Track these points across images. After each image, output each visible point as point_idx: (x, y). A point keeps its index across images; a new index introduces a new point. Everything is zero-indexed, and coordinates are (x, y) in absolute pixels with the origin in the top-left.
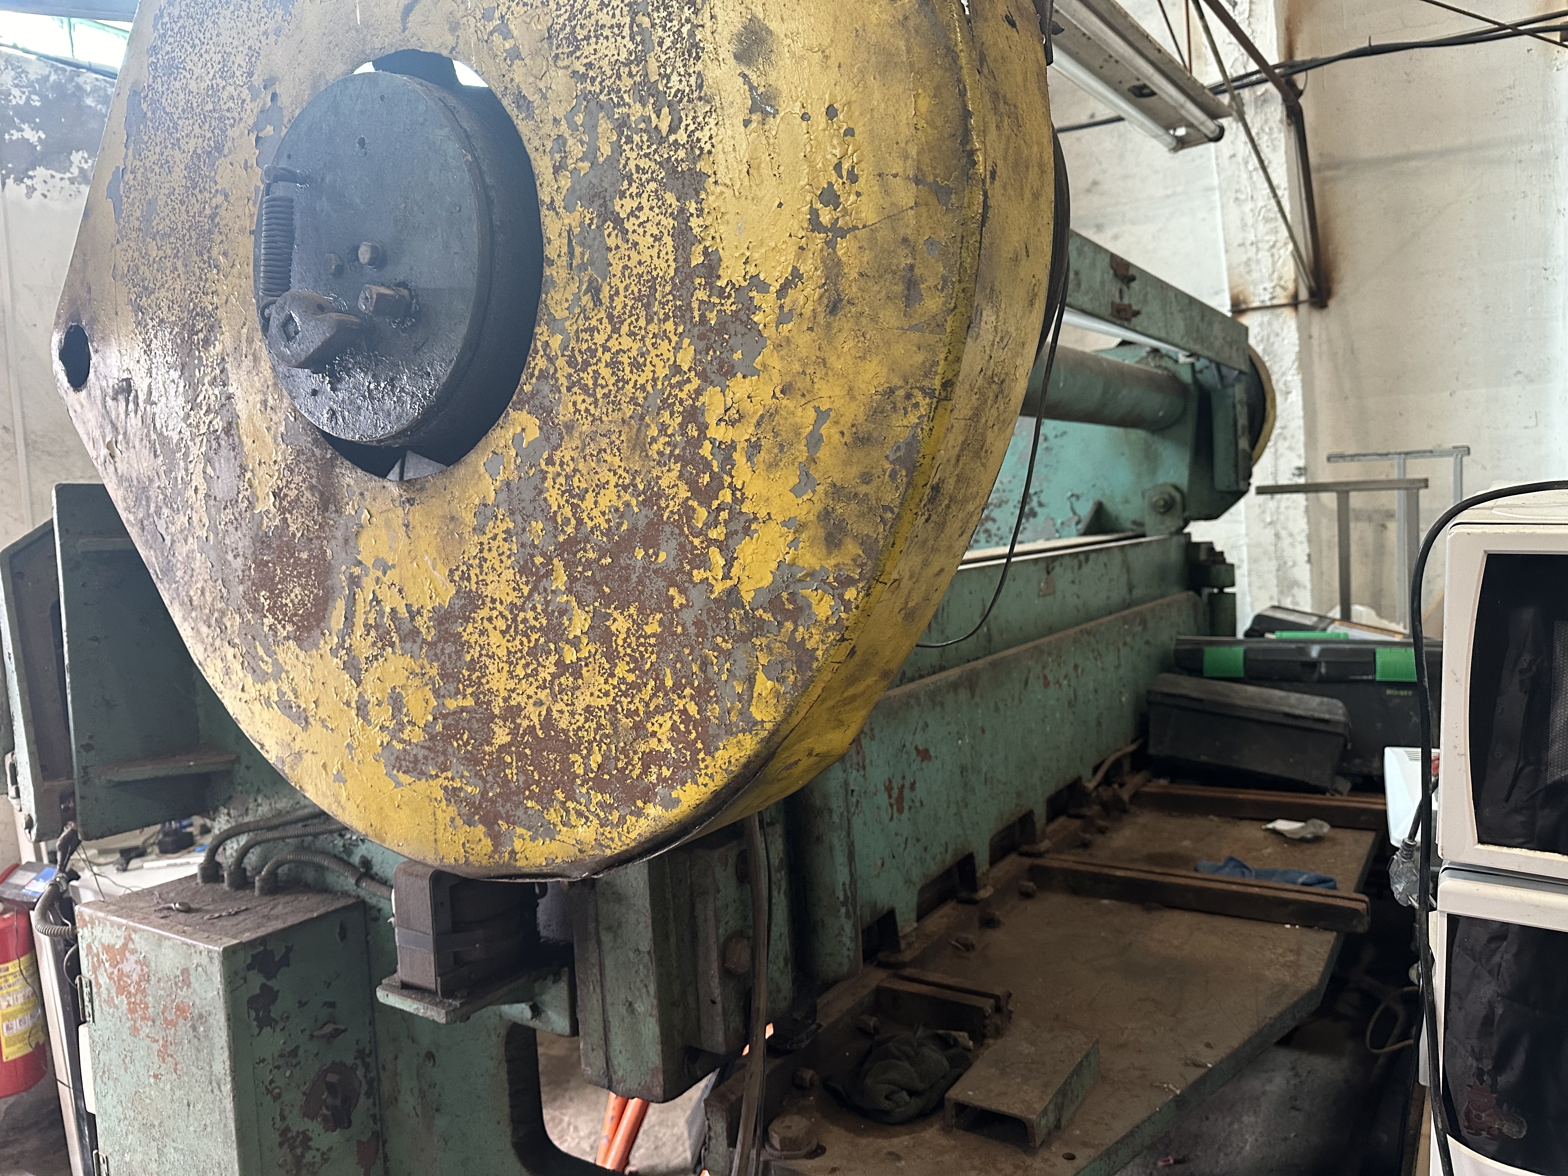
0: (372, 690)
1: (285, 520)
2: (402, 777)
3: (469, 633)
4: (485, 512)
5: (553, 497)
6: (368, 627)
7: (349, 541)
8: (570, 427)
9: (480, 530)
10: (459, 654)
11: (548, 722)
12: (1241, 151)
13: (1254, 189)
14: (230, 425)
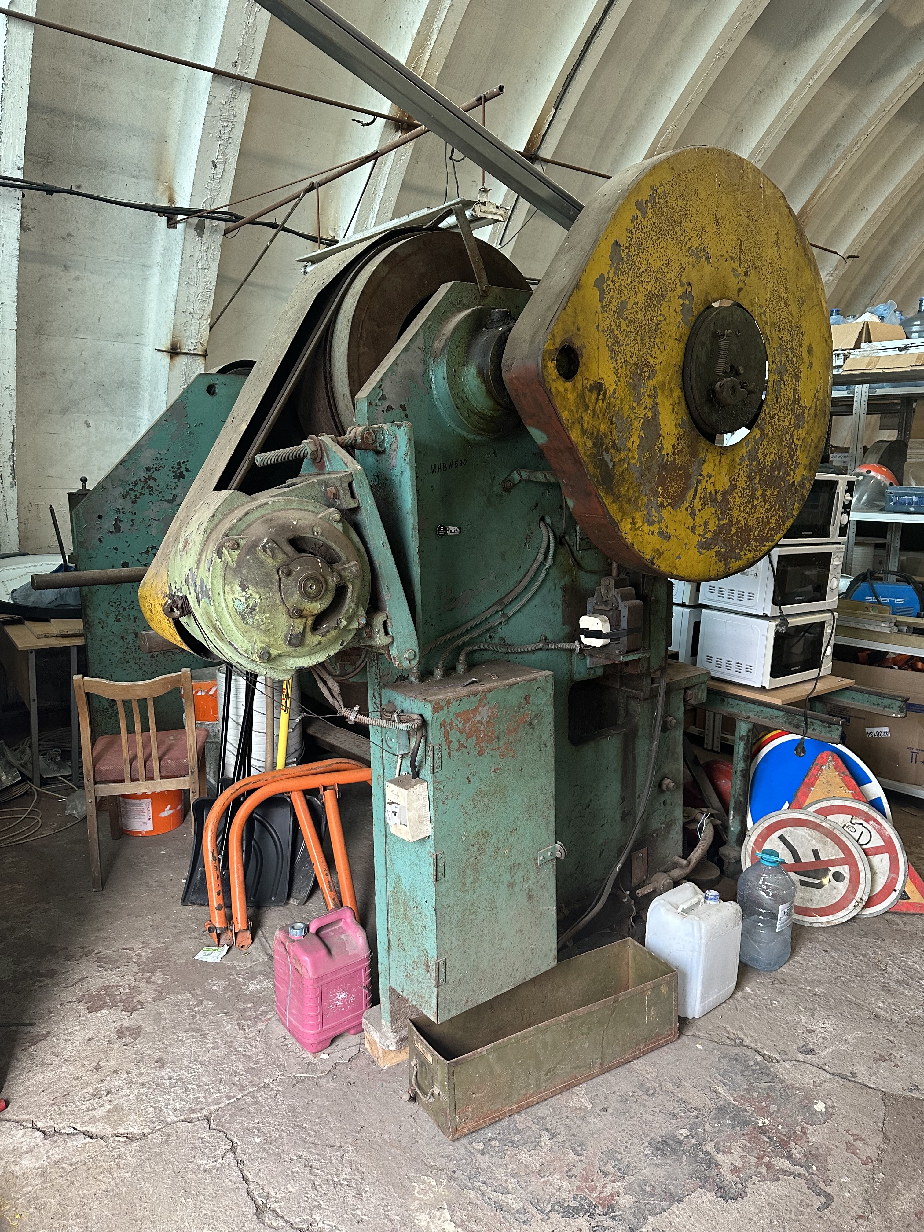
0: (699, 520)
1: (674, 458)
2: (703, 551)
3: (731, 498)
4: (742, 459)
5: (760, 455)
6: (701, 498)
7: (700, 468)
8: (767, 435)
9: (740, 464)
10: (727, 505)
11: (746, 524)
12: (197, 254)
13: (198, 280)
14: (656, 416)
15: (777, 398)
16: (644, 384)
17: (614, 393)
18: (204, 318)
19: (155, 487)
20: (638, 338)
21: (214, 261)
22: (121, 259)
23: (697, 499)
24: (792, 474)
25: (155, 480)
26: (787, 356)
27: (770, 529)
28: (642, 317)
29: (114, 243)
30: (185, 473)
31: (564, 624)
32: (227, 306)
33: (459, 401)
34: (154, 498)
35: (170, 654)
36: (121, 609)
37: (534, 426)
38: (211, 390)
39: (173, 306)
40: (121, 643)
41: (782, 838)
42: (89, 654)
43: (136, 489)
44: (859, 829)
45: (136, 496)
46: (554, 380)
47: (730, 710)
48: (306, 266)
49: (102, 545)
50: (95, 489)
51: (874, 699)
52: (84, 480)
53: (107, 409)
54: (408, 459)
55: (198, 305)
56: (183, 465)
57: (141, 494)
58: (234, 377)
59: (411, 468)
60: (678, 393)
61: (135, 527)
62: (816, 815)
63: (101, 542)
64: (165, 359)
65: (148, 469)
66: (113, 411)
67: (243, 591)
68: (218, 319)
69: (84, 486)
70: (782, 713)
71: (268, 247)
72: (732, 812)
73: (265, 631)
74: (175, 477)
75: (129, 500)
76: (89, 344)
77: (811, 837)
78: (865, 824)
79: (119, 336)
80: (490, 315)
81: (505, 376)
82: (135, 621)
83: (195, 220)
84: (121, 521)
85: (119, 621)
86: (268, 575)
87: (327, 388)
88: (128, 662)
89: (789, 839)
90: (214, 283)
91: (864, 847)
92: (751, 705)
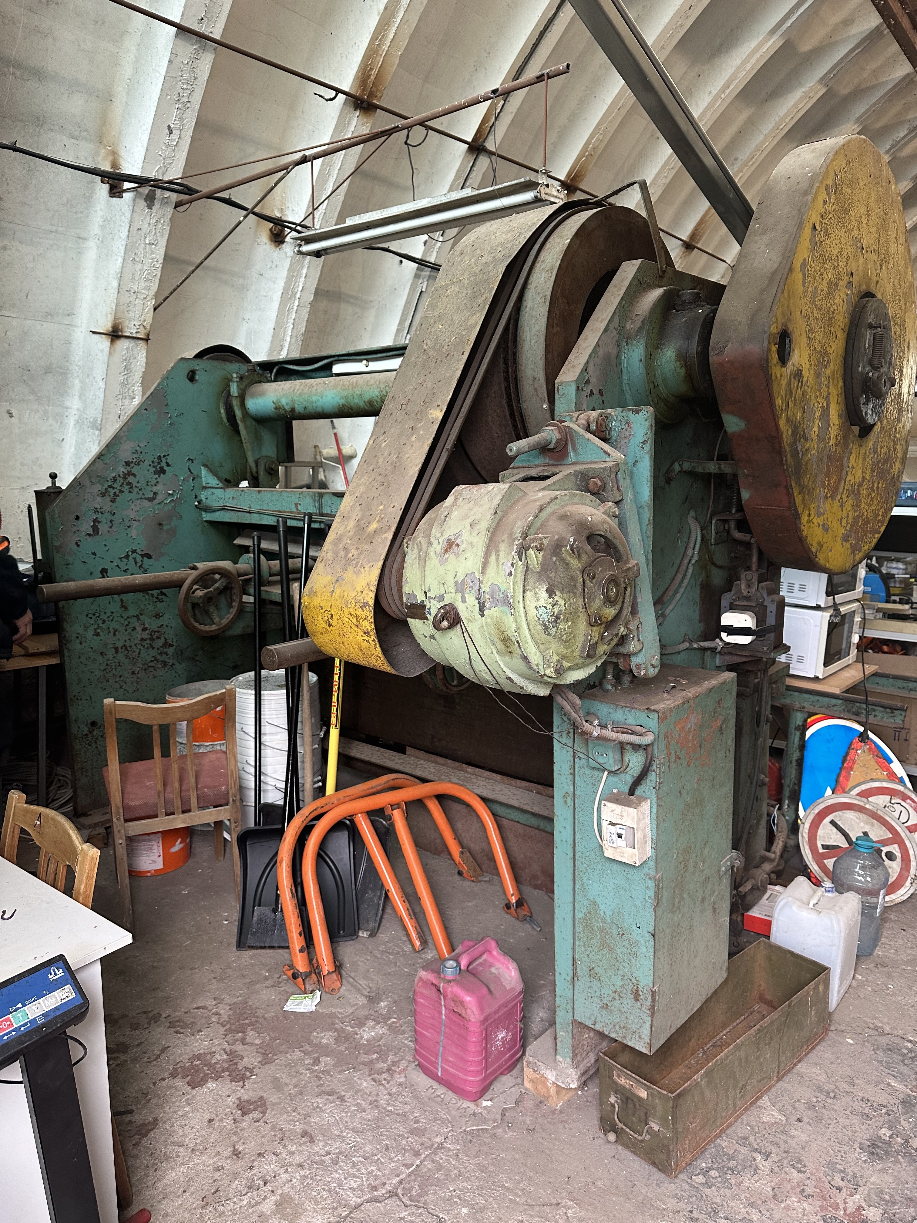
0: (844, 512)
1: (836, 449)
2: (844, 543)
3: (861, 490)
4: (870, 451)
5: (879, 448)
6: (847, 490)
7: (848, 459)
10: (859, 497)
11: (867, 516)
12: (145, 228)
13: (145, 256)
14: (828, 406)
16: (824, 372)
17: (807, 381)
18: (148, 298)
19: (135, 484)
20: (823, 325)
21: (162, 236)
22: (54, 228)
23: (845, 491)
24: (895, 466)
25: (135, 475)
26: (897, 351)
27: (880, 521)
28: (825, 305)
29: (48, 210)
30: (166, 468)
31: (700, 622)
32: (178, 286)
34: (133, 496)
35: (152, 669)
36: (100, 622)
38: (192, 377)
39: (115, 284)
40: (100, 659)
41: (833, 823)
42: (67, 674)
43: (115, 486)
44: (898, 808)
45: (115, 493)
46: (775, 365)
47: (782, 701)
48: (300, 246)
49: (79, 549)
50: (70, 486)
51: (900, 683)
52: (53, 476)
53: (32, 397)
54: (647, 447)
55: (143, 284)
56: (163, 459)
57: (121, 491)
58: (215, 363)
59: (650, 457)
60: (841, 384)
61: (114, 529)
62: (858, 798)
63: (78, 546)
64: (105, 342)
65: (128, 464)
66: (39, 399)
67: (550, 597)
68: (164, 300)
69: (54, 483)
70: (840, 702)
71: (240, 223)
72: (787, 802)
73: (566, 642)
74: (155, 473)
75: (107, 499)
76: (14, 323)
77: (859, 819)
78: (903, 803)
79: (49, 315)
80: (679, 296)
81: (714, 359)
82: (114, 635)
83: (146, 190)
84: (99, 522)
85: (98, 635)
86: (573, 578)
88: (108, 681)
89: (839, 823)
90: (161, 261)
91: (906, 825)
92: (806, 696)
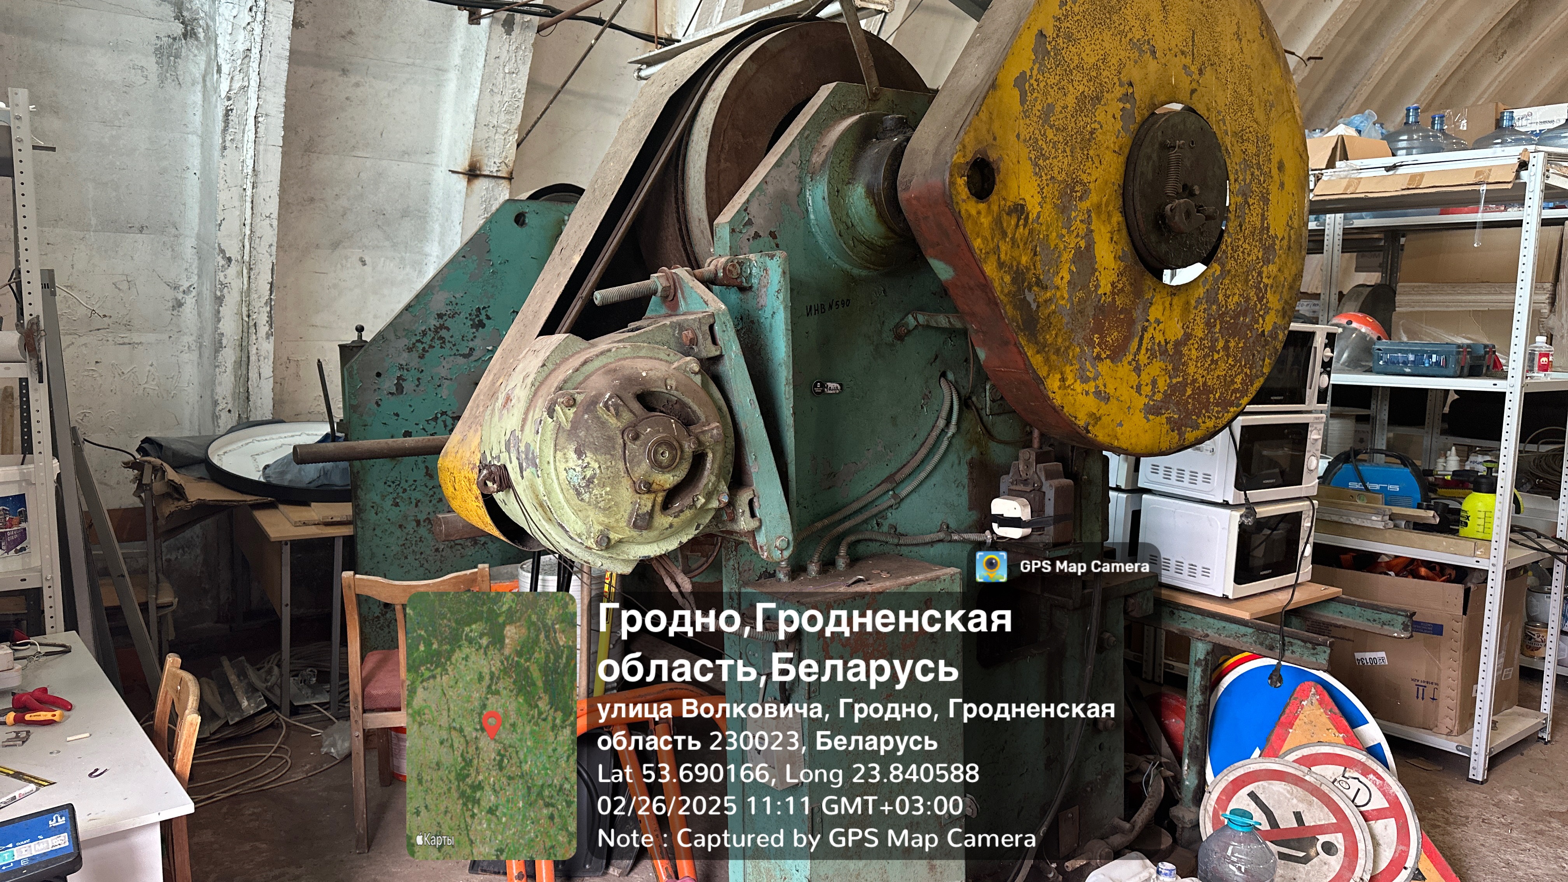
0: (1145, 378)
1: (1114, 299)
2: (1151, 417)
3: (1185, 350)
4: (1199, 301)
5: (1220, 297)
6: (1147, 350)
7: (1146, 311)
8: (1229, 271)
9: (1196, 308)
10: (1180, 359)
11: (1205, 384)
12: (504, 56)
13: (505, 87)
14: (1090, 246)
15: (1241, 226)
16: (1076, 206)
17: (1038, 217)
18: (510, 133)
19: (448, 338)
20: (1068, 150)
21: (524, 63)
22: (410, 61)
23: (1143, 351)
24: (1261, 321)
25: (448, 329)
26: (1252, 174)
27: (1235, 391)
28: (1073, 125)
29: (404, 42)
30: (485, 321)
31: (970, 509)
32: (539, 119)
33: (842, 227)
34: (446, 351)
35: (459, 547)
36: (400, 490)
37: (935, 257)
38: (520, 219)
39: (472, 118)
40: (398, 532)
41: (1253, 796)
42: (359, 547)
43: (424, 340)
44: (1354, 785)
45: (424, 349)
46: (964, 201)
47: (1182, 626)
48: (640, 70)
49: (380, 409)
50: (374, 339)
51: (1369, 613)
52: (360, 329)
53: (387, 243)
54: (781, 296)
55: (503, 117)
56: (483, 312)
57: (431, 347)
58: (548, 204)
59: (785, 307)
60: (1117, 218)
61: (421, 388)
62: (1296, 765)
63: (379, 405)
64: (462, 181)
65: (440, 316)
66: (394, 245)
67: (579, 458)
68: (527, 135)
69: (360, 337)
70: (1250, 630)
71: (592, 46)
72: (1187, 761)
73: (605, 510)
74: (472, 326)
75: (415, 355)
76: (368, 163)
77: (1292, 794)
78: (1362, 778)
79: (405, 154)
80: (882, 123)
81: (902, 196)
82: (417, 506)
83: (503, 15)
84: (404, 380)
85: (397, 505)
86: (610, 439)
87: (678, 212)
88: (406, 558)
89: (1262, 797)
90: (524, 91)
91: (1362, 809)
92: (1209, 620)
